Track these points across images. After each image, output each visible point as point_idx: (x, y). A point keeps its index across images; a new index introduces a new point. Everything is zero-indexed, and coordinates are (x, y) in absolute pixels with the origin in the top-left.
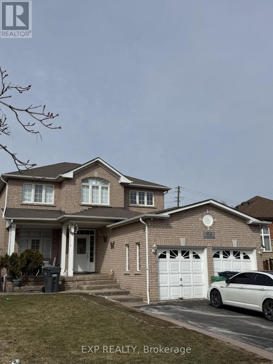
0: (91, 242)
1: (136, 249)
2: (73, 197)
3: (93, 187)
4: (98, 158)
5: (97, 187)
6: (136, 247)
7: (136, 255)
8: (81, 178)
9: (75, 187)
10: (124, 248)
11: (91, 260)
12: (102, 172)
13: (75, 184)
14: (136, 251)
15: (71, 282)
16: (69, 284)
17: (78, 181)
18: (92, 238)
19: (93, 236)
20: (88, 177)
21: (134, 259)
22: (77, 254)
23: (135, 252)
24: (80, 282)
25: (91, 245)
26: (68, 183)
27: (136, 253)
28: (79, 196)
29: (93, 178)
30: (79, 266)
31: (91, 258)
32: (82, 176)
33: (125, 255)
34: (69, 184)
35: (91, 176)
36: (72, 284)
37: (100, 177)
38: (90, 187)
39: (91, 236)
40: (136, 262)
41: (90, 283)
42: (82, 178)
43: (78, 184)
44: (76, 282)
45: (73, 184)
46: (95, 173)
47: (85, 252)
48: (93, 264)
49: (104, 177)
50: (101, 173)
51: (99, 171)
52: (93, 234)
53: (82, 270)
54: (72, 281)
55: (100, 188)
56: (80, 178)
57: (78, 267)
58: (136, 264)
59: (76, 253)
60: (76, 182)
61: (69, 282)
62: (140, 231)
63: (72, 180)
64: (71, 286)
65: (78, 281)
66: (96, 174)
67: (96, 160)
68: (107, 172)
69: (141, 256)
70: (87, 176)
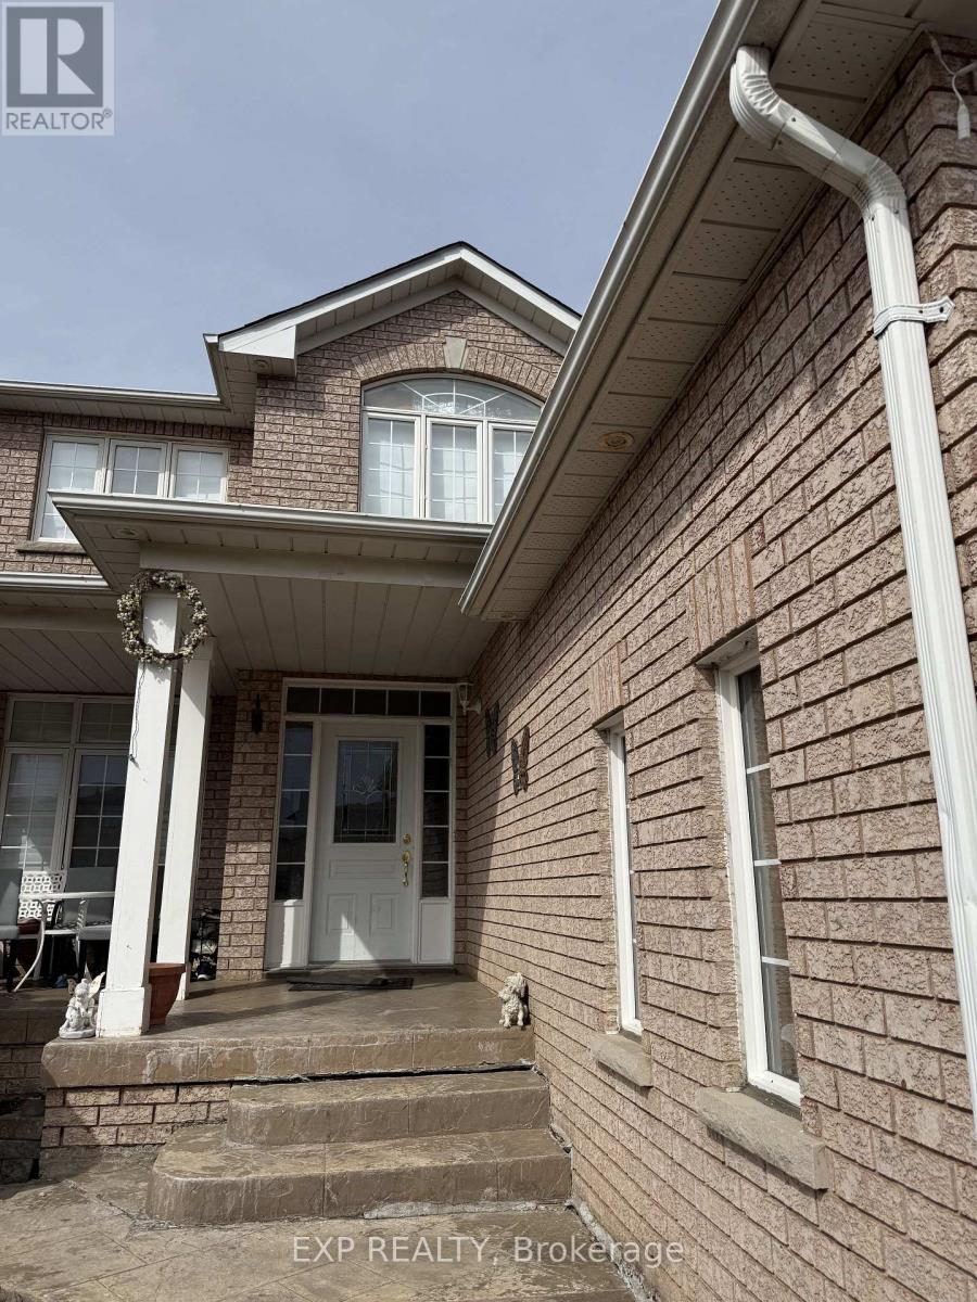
0: (427, 763)
1: (707, 749)
2: (301, 485)
3: (440, 430)
4: (462, 244)
5: (467, 433)
6: (708, 723)
7: (714, 837)
8: (361, 372)
9: (319, 423)
10: (588, 761)
11: (433, 885)
12: (493, 338)
13: (317, 408)
14: (708, 780)
15: (110, 1097)
16: (89, 1117)
17: (339, 389)
18: (436, 741)
19: (446, 729)
20: (406, 366)
21: (686, 884)
22: (336, 840)
23: (695, 788)
24: (199, 1092)
25: (427, 784)
26: (270, 401)
27: (707, 806)
28: (341, 479)
29: (438, 375)
30: (344, 923)
31: (426, 871)
32: (362, 361)
33: (593, 843)
34: (277, 408)
35: (423, 363)
36: (121, 1115)
37: (480, 368)
38: (421, 428)
39: (428, 730)
40: (722, 929)
41: (260, 1119)
42: (366, 373)
43: (335, 407)
44: (160, 1095)
45: (302, 410)
46: (445, 347)
47: (394, 832)
48: (443, 911)
49: (507, 368)
50: (490, 346)
51: (472, 336)
52: (445, 713)
53: (369, 946)
54: (121, 1089)
55: (484, 433)
56: (348, 374)
57: (338, 931)
58: (726, 966)
59: (331, 836)
60: (327, 398)
61: (90, 1098)
62: (749, 449)
63: (300, 386)
64: (104, 1137)
65: (178, 1086)
66: (454, 352)
67: (449, 258)
68: (525, 341)
69: (791, 842)
70: (397, 360)
